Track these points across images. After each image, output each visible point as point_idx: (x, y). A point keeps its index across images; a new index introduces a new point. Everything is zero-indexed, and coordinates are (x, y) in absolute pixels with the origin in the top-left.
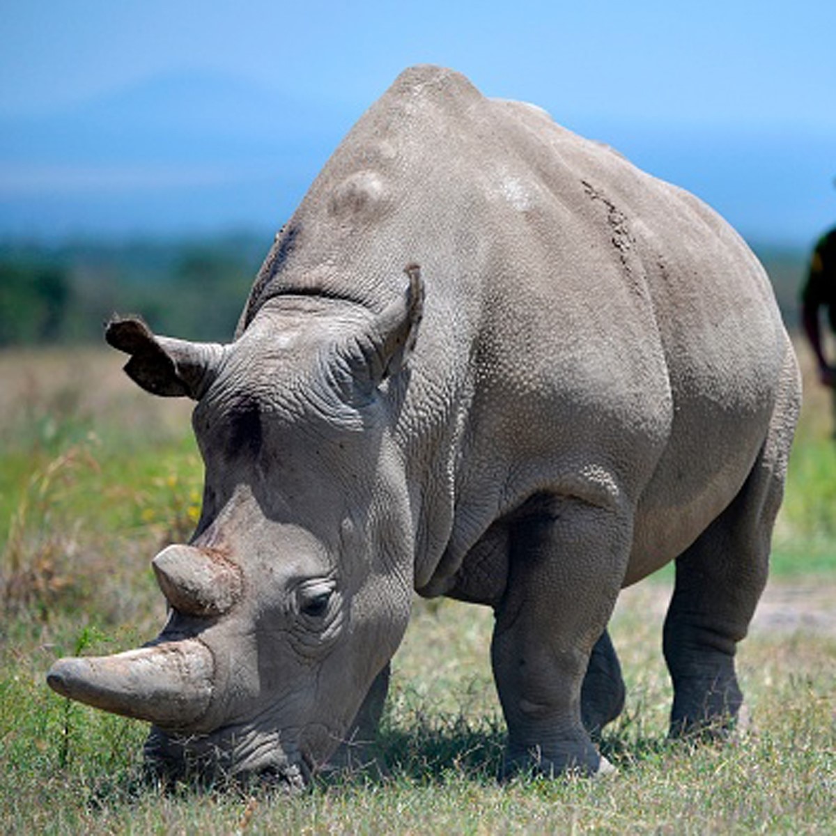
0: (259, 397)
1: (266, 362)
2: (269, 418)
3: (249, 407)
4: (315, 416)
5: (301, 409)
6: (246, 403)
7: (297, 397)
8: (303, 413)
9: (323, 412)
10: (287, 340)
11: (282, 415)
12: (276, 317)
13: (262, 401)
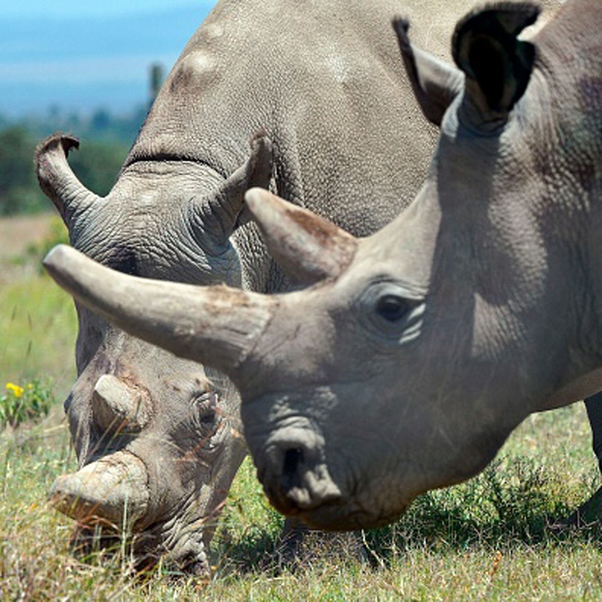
0: (134, 248)
1: (135, 218)
2: (148, 265)
3: (126, 255)
4: (188, 262)
5: (175, 257)
6: (123, 252)
7: (169, 247)
8: (177, 259)
9: (193, 259)
10: (150, 197)
11: (159, 261)
12: (137, 180)
13: (137, 250)
